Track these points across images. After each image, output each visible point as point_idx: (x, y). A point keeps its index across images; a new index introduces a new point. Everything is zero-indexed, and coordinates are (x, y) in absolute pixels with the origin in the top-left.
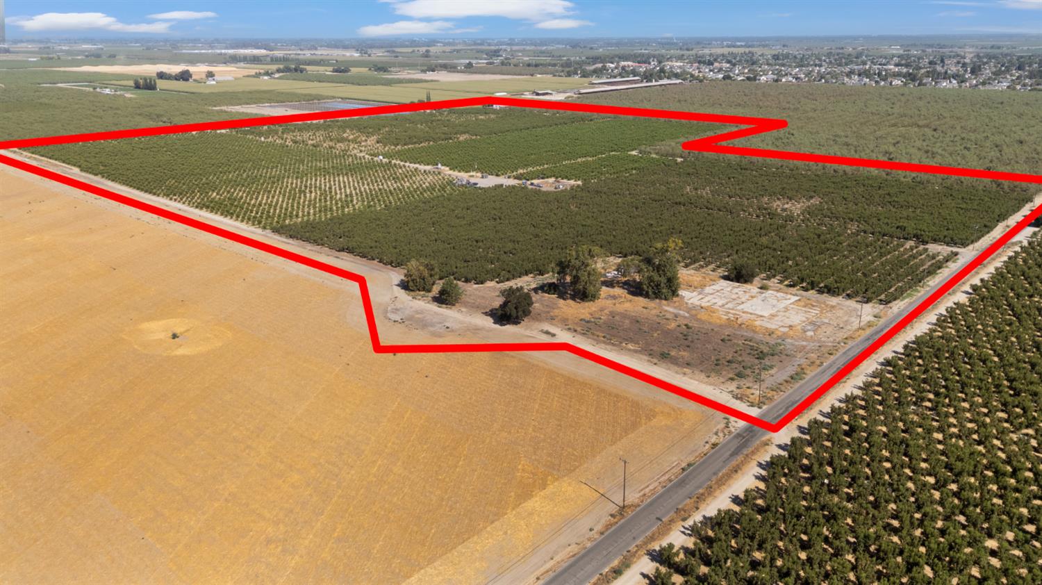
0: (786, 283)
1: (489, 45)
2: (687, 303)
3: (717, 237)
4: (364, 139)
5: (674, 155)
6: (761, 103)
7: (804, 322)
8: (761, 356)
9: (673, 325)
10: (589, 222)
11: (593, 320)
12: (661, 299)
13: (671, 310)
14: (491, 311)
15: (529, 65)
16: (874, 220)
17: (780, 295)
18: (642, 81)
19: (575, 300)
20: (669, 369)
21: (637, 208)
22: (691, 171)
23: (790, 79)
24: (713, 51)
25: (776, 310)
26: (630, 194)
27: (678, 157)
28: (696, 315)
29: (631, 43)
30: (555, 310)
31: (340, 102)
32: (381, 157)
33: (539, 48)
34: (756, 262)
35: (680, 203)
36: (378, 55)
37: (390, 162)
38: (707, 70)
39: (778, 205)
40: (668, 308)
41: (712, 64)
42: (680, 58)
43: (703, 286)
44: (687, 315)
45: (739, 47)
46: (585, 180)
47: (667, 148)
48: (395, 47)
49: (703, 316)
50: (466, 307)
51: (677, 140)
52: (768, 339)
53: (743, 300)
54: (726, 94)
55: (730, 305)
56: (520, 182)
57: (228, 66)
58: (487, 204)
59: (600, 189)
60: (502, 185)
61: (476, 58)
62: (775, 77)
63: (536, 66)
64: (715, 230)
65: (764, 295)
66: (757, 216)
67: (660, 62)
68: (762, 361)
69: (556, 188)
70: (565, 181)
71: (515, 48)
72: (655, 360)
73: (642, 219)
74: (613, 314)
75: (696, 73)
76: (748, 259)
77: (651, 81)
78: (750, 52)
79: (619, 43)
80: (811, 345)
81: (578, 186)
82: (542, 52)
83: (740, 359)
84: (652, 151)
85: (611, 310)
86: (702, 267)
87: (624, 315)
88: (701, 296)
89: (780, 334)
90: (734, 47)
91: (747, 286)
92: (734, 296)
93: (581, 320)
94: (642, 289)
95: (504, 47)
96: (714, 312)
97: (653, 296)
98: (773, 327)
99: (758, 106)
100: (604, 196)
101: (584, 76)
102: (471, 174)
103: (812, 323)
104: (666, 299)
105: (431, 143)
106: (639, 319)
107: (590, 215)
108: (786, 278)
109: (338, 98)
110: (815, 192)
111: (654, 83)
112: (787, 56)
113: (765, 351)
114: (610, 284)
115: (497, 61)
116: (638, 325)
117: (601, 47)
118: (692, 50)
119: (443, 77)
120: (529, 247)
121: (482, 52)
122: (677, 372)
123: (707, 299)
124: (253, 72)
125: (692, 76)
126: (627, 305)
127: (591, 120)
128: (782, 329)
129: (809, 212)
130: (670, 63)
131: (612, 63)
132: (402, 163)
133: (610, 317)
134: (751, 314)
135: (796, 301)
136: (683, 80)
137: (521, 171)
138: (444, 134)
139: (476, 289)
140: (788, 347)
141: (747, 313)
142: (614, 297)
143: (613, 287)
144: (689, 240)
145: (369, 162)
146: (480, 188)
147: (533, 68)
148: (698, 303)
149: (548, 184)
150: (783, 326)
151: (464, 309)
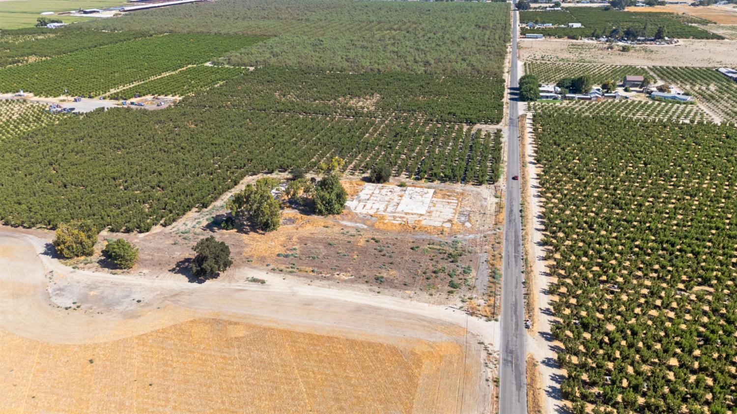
0: (412, 177)
7: (455, 213)
12: (333, 214)
13: (349, 224)
14: (178, 265)
30: (246, 249)
43: (355, 193)
44: (365, 227)
49: (379, 225)
50: (145, 266)
52: (444, 238)
53: (396, 200)
55: (390, 209)
56: (119, 102)
69: (158, 106)
74: (303, 241)
80: (478, 237)
85: (298, 236)
87: (314, 240)
88: (362, 204)
89: (448, 230)
91: (389, 186)
92: (387, 198)
94: (315, 208)
97: (326, 213)
98: (439, 224)
102: (61, 98)
104: (338, 214)
106: (329, 241)
134: (412, 214)
137: (113, 91)
139: (144, 240)
141: (409, 213)
148: (364, 211)
149: (148, 102)
150: (444, 222)
151: (145, 271)
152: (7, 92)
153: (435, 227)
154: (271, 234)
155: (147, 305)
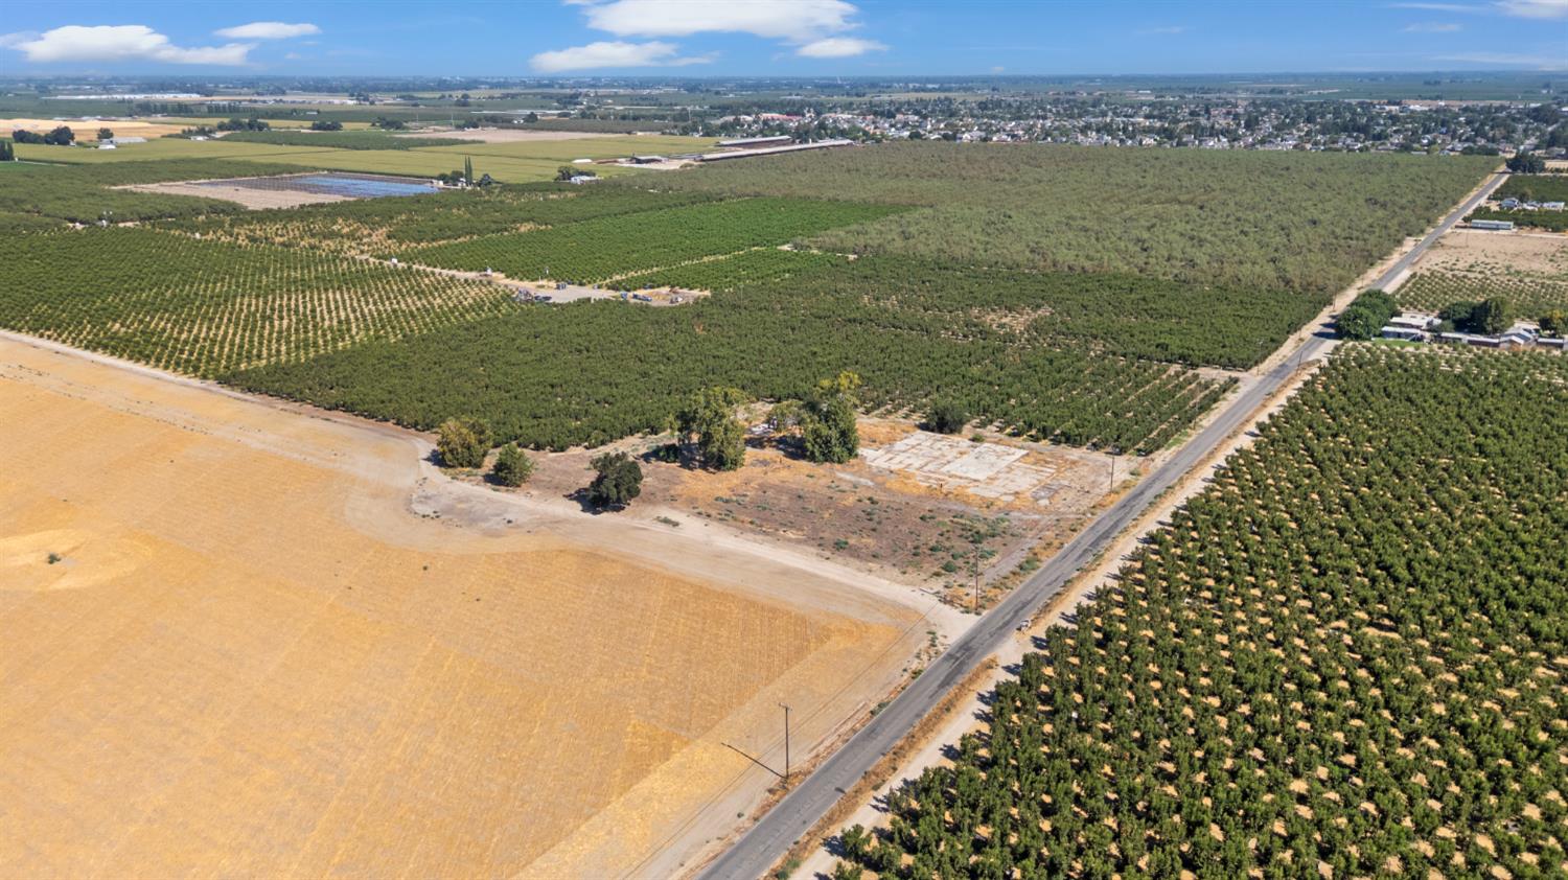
0: (1008, 430)
1: (562, 87)
2: (870, 467)
3: (910, 368)
4: (365, 233)
5: (843, 250)
6: (964, 173)
7: (1035, 486)
8: (977, 538)
9: (851, 500)
10: (723, 352)
11: (734, 498)
12: (832, 461)
13: (848, 477)
14: (578, 492)
15: (624, 118)
16: (1125, 337)
17: (999, 448)
18: (793, 142)
19: (707, 470)
20: (846, 565)
21: (793, 329)
22: (869, 272)
23: (1004, 137)
24: (895, 97)
25: (995, 470)
26: (782, 309)
27: (849, 253)
28: (884, 483)
29: (776, 85)
30: (678, 487)
31: (324, 176)
32: (395, 261)
33: (639, 92)
34: (965, 402)
35: (855, 320)
36: (387, 102)
37: (410, 268)
38: (887, 125)
39: (992, 319)
40: (844, 474)
41: (894, 117)
42: (848, 107)
43: (891, 441)
44: (870, 483)
45: (931, 90)
46: (715, 289)
47: (833, 240)
48: (414, 90)
49: (893, 484)
50: (538, 488)
51: (847, 228)
52: (986, 513)
53: (949, 458)
54: (915, 160)
55: (930, 467)
56: (618, 294)
57: (135, 120)
58: (567, 329)
59: (738, 303)
60: (589, 299)
61: (542, 107)
62: (983, 134)
63: (635, 118)
64: (906, 358)
65: (977, 450)
66: (965, 336)
67: (818, 114)
68: (979, 545)
69: (672, 302)
70: (685, 290)
71: (601, 91)
72: (827, 553)
73: (802, 346)
74: (763, 488)
75: (871, 129)
76: (954, 398)
77: (807, 142)
78: (946, 99)
79: (757, 86)
80: (1046, 520)
81: (706, 299)
82: (644, 98)
83: (947, 544)
84: (812, 245)
85: (760, 481)
86: (889, 412)
87: (780, 489)
88: (891, 455)
89: (1002, 505)
90: (924, 90)
91: (955, 438)
92: (937, 454)
93: (717, 499)
94: (805, 449)
95: (584, 90)
96: (908, 478)
97: (821, 458)
98: (992, 495)
99: (960, 175)
100: (744, 312)
101: (707, 134)
102: (541, 283)
103: (1046, 487)
104: (840, 462)
105: (475, 237)
106: (801, 493)
107: (725, 341)
108: (1008, 424)
109: (323, 170)
110: (1043, 298)
111: (811, 145)
112: (998, 104)
113: (982, 531)
114: (757, 443)
115: (574, 112)
116: (800, 502)
117: (731, 91)
118: (864, 95)
119: (491, 135)
120: (635, 392)
121: (551, 97)
122: (859, 570)
123: (898, 459)
124: (178, 130)
125: (866, 133)
126: (784, 474)
127: (721, 200)
128: (1004, 498)
129: (1036, 327)
130: (833, 115)
131: (749, 115)
132: (429, 269)
133: (760, 493)
134: (961, 478)
135: (1023, 457)
136: (853, 139)
137: (617, 277)
138: (495, 222)
139: (554, 460)
140: (1015, 523)
141: (956, 476)
142: (765, 463)
143: (763, 447)
144: (870, 374)
145: (376, 269)
146: (555, 305)
147: (629, 122)
148: (886, 465)
149: (659, 297)
150: (1006, 494)
151: (535, 492)
152: (471, 270)
153: (982, 498)
154: (723, 475)
155: (518, 526)
